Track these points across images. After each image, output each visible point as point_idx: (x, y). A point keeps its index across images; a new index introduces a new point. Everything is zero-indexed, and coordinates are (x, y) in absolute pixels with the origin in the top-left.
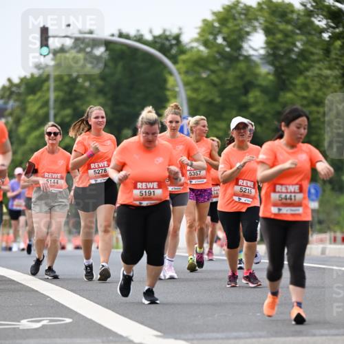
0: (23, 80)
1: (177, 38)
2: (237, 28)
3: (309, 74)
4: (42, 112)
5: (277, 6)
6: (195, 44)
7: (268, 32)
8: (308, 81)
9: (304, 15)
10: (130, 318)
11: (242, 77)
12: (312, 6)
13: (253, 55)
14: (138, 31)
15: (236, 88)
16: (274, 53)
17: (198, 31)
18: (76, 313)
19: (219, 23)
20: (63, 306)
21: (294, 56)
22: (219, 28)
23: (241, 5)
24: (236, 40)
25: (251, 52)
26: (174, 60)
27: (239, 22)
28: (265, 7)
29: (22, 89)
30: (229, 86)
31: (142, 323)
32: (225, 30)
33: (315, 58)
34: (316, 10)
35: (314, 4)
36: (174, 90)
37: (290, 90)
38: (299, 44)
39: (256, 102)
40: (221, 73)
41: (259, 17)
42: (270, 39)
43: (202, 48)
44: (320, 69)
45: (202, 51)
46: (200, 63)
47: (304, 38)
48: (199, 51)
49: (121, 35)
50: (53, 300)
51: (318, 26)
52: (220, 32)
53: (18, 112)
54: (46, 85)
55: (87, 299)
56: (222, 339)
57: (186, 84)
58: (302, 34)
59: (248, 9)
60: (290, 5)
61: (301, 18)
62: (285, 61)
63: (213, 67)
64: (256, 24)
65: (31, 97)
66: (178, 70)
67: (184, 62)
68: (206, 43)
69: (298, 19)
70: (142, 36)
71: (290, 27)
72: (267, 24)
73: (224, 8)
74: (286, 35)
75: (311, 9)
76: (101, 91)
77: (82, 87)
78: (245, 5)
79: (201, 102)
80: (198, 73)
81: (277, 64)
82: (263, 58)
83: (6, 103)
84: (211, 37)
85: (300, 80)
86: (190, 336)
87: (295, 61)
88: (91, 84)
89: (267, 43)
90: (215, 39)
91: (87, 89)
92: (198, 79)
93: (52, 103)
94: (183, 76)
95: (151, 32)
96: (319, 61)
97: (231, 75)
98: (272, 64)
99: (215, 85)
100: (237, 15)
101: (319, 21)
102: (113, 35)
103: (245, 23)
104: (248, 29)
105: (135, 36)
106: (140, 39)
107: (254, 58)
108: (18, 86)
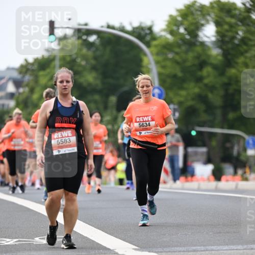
0: (36, 60)
1: (150, 28)
2: (194, 21)
3: (248, 55)
5: (224, 4)
6: (163, 33)
7: (218, 24)
8: (248, 61)
9: (245, 12)
10: (116, 237)
11: (198, 57)
12: (250, 5)
13: (206, 42)
15: (194, 65)
16: (223, 39)
17: (166, 23)
19: (182, 18)
21: (236, 42)
22: (182, 21)
23: (198, 4)
24: (194, 30)
25: (205, 39)
26: (148, 44)
27: (196, 17)
28: (215, 5)
29: (35, 67)
30: (188, 64)
31: (124, 240)
32: (186, 23)
33: (252, 43)
34: (253, 8)
35: (251, 3)
36: (147, 67)
37: (233, 67)
38: (240, 33)
39: (208, 76)
40: (184, 56)
41: (210, 13)
42: (220, 29)
43: (169, 36)
45: (169, 39)
46: (167, 47)
47: (243, 28)
48: (166, 38)
49: (109, 27)
52: (181, 24)
53: (32, 84)
54: (53, 64)
55: (84, 222)
56: (184, 251)
57: (157, 63)
58: (243, 25)
59: (202, 7)
60: (234, 4)
61: (242, 13)
62: (230, 46)
63: (177, 50)
64: (209, 18)
65: (41, 73)
66: (151, 52)
67: (156, 46)
68: (172, 33)
69: (240, 14)
70: (123, 27)
71: (233, 21)
72: (217, 18)
73: (185, 7)
74: (231, 26)
75: (250, 7)
76: (94, 68)
77: (80, 65)
78: (201, 4)
79: (168, 76)
80: (166, 54)
81: (224, 47)
82: (214, 43)
83: (24, 77)
84: (175, 28)
85: (241, 60)
86: (160, 250)
87: (238, 45)
88: (87, 63)
89: (218, 32)
90: (178, 29)
91: (84, 68)
92: (166, 59)
94: (155, 57)
95: (131, 24)
97: (191, 55)
98: (220, 47)
99: (177, 63)
100: (194, 12)
102: (102, 27)
103: (200, 18)
104: (203, 22)
105: (119, 28)
106: (122, 29)
107: (209, 44)
108: (32, 64)
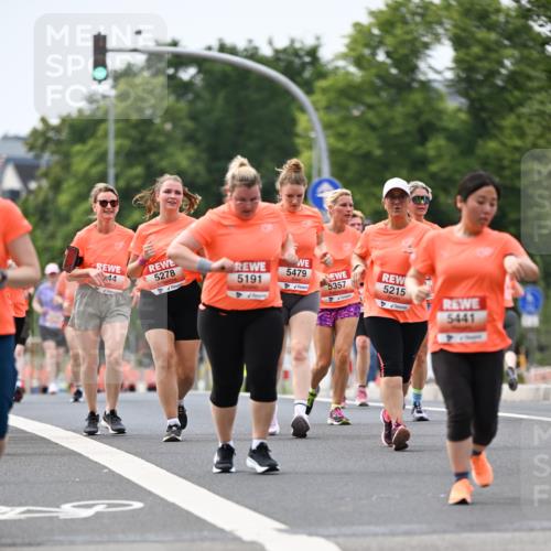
0: (65, 120)
1: (313, 52)
2: (409, 37)
3: (524, 110)
4: (95, 171)
6: (341, 63)
7: (459, 43)
8: (523, 122)
9: (517, 17)
10: (238, 502)
11: (416, 115)
13: (435, 81)
14: (250, 41)
15: (407, 133)
16: (469, 77)
17: (347, 41)
18: (150, 493)
19: (380, 29)
20: (129, 481)
21: (499, 82)
22: (380, 36)
24: (408, 56)
25: (432, 76)
26: (309, 91)
27: (413, 27)
29: (64, 135)
30: (395, 131)
31: (255, 510)
32: (389, 40)
33: (535, 84)
34: (535, 9)
36: (307, 137)
37: (494, 137)
38: (507, 63)
39: (439, 157)
40: (384, 110)
41: (444, 20)
42: (462, 54)
43: (352, 69)
44: (542, 103)
45: (352, 74)
46: (350, 93)
47: (516, 53)
48: (348, 73)
49: (222, 48)
50: (112, 473)
51: (539, 34)
52: (381, 43)
53: (57, 171)
54: (102, 127)
55: (168, 470)
56: (384, 535)
57: (327, 126)
58: (514, 46)
59: (426, 6)
61: (511, 20)
62: (485, 90)
63: (370, 100)
64: (440, 30)
65: (78, 148)
66: (314, 103)
67: (324, 91)
68: (359, 62)
69: (507, 22)
70: (256, 49)
71: (493, 36)
72: (457, 31)
73: (387, 5)
74: (488, 48)
75: (529, 6)
76: (190, 138)
77: (160, 132)
79: (351, 155)
80: (347, 109)
81: (473, 94)
82: (451, 84)
83: (38, 157)
84: (367, 52)
85: (509, 121)
86: (333, 531)
87: (503, 89)
88: (175, 126)
89: (457, 61)
90: (374, 54)
91: (168, 135)
92: (347, 119)
93: (111, 157)
94: (322, 113)
95: (270, 43)
96: (539, 90)
97: (399, 111)
98: (465, 94)
99: (373, 128)
100: (408, 17)
101: (541, 26)
102: (209, 48)
103: (421, 30)
104: (426, 39)
105: (246, 50)
106: (253, 55)
107: (436, 85)
108: (57, 129)
